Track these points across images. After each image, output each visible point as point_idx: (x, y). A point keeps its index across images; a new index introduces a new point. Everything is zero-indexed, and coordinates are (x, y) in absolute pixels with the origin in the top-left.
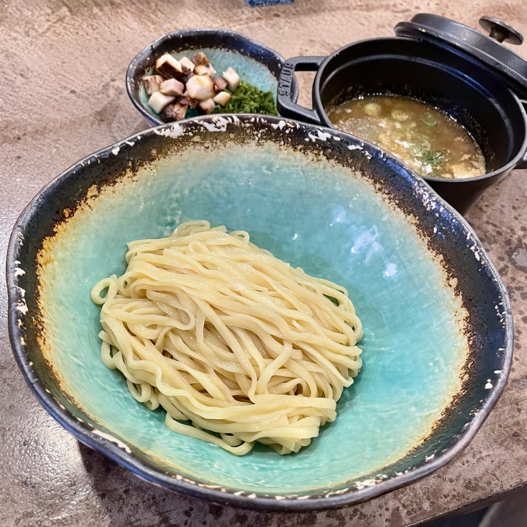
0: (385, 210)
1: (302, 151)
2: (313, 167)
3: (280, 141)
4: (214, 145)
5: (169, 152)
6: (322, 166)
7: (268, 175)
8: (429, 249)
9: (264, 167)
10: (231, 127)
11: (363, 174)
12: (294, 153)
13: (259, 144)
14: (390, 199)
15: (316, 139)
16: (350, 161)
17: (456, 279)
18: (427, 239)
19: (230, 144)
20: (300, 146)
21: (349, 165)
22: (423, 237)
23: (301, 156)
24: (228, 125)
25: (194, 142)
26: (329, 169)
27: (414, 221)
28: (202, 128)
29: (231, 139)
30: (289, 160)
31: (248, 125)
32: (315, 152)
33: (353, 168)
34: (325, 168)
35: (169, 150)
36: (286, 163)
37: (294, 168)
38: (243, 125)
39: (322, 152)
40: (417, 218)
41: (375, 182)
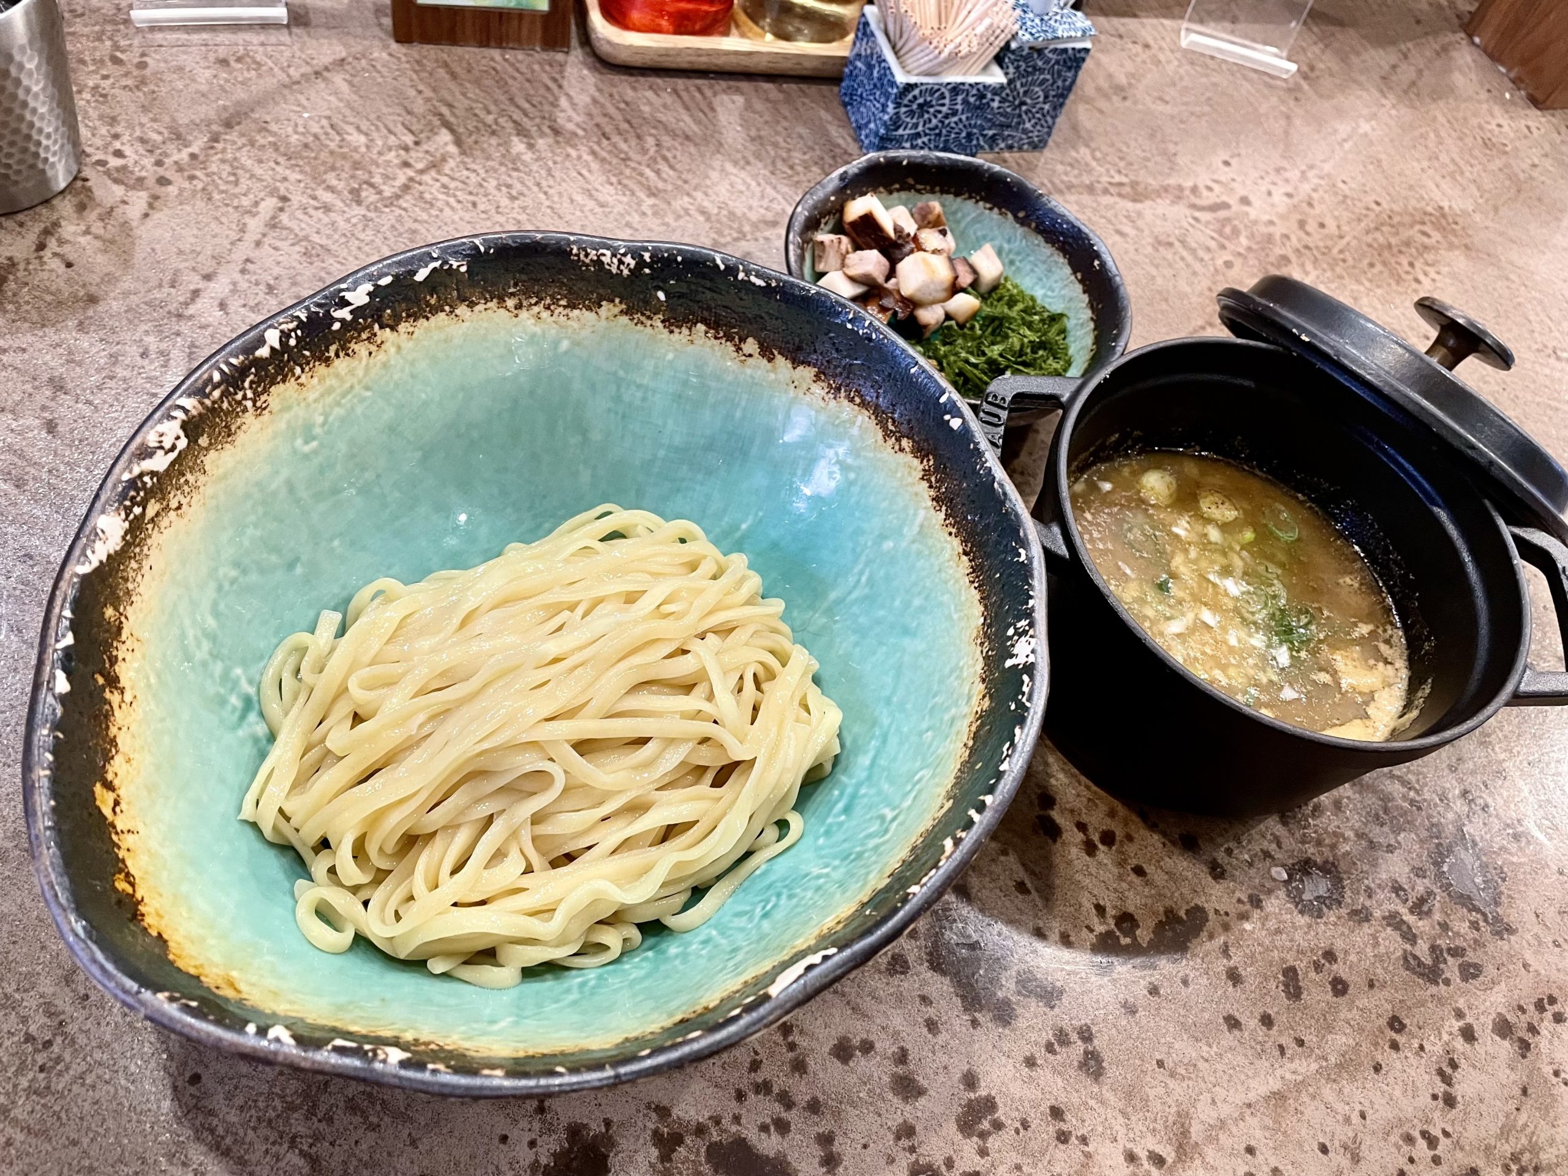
0: (553, 332)
1: (342, 354)
2: (379, 365)
3: (292, 370)
4: (186, 488)
5: (130, 586)
6: (393, 350)
7: (315, 452)
8: (672, 332)
9: (299, 442)
10: (192, 428)
11: (472, 305)
12: (331, 370)
13: (260, 410)
14: (548, 308)
15: (351, 312)
16: (433, 301)
17: (750, 340)
18: (657, 321)
19: (210, 460)
20: (333, 348)
21: (436, 310)
22: (649, 322)
23: (345, 364)
24: (184, 426)
25: (152, 520)
26: (407, 344)
27: (617, 310)
28: (147, 479)
29: (207, 449)
30: (330, 391)
31: (216, 394)
32: (364, 336)
33: (447, 308)
34: (399, 348)
35: (126, 580)
36: (329, 400)
37: (349, 397)
38: (208, 402)
39: (376, 326)
40: (617, 300)
41: (501, 300)
